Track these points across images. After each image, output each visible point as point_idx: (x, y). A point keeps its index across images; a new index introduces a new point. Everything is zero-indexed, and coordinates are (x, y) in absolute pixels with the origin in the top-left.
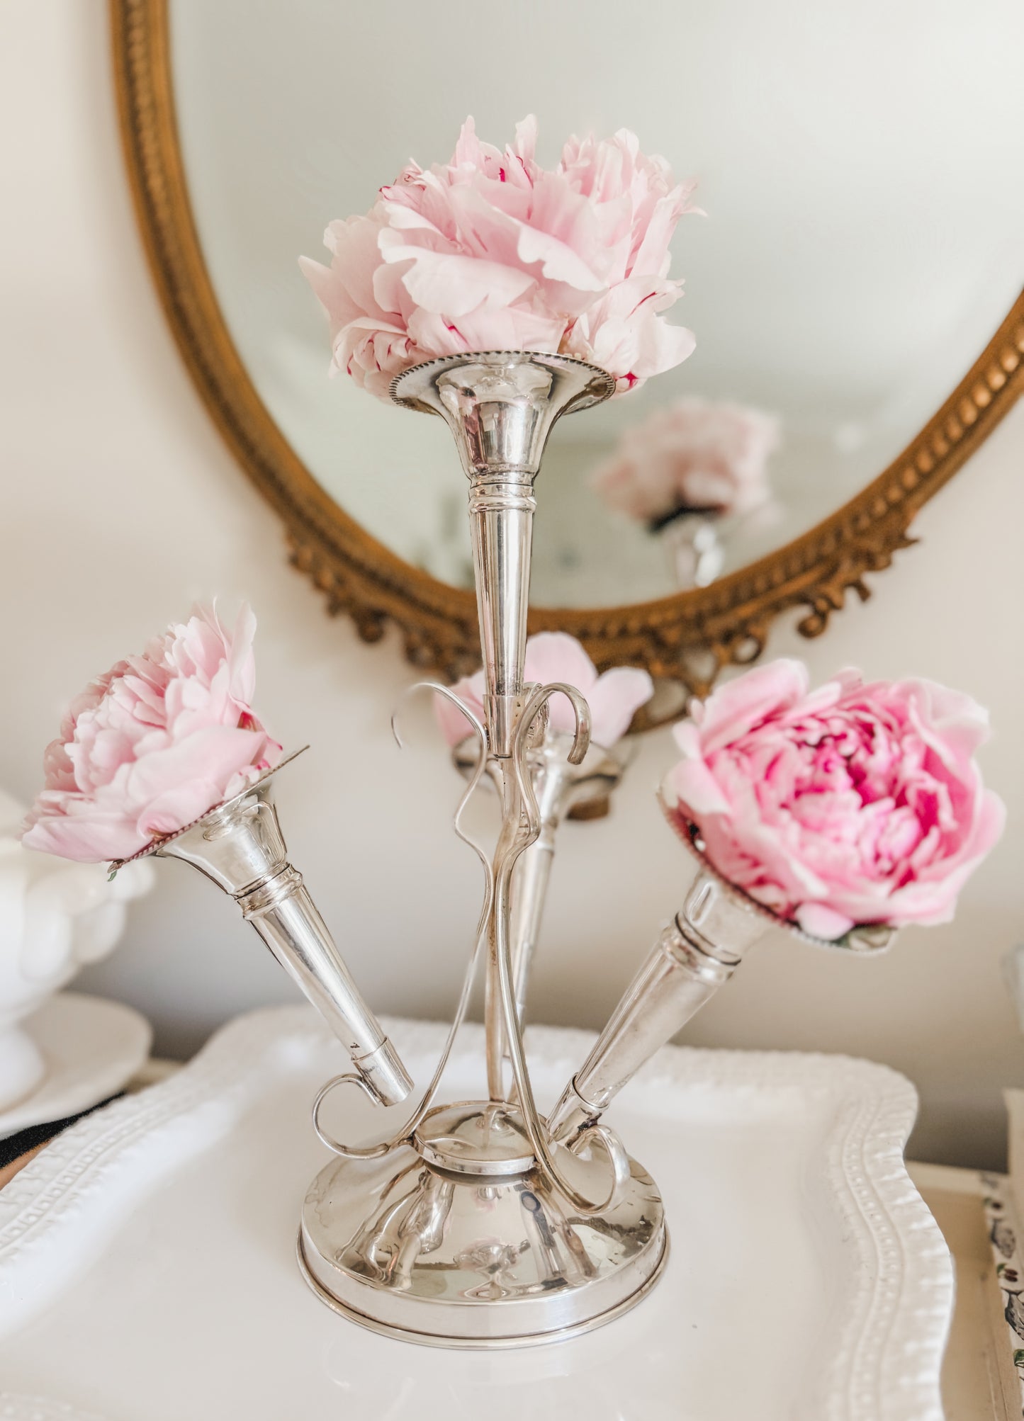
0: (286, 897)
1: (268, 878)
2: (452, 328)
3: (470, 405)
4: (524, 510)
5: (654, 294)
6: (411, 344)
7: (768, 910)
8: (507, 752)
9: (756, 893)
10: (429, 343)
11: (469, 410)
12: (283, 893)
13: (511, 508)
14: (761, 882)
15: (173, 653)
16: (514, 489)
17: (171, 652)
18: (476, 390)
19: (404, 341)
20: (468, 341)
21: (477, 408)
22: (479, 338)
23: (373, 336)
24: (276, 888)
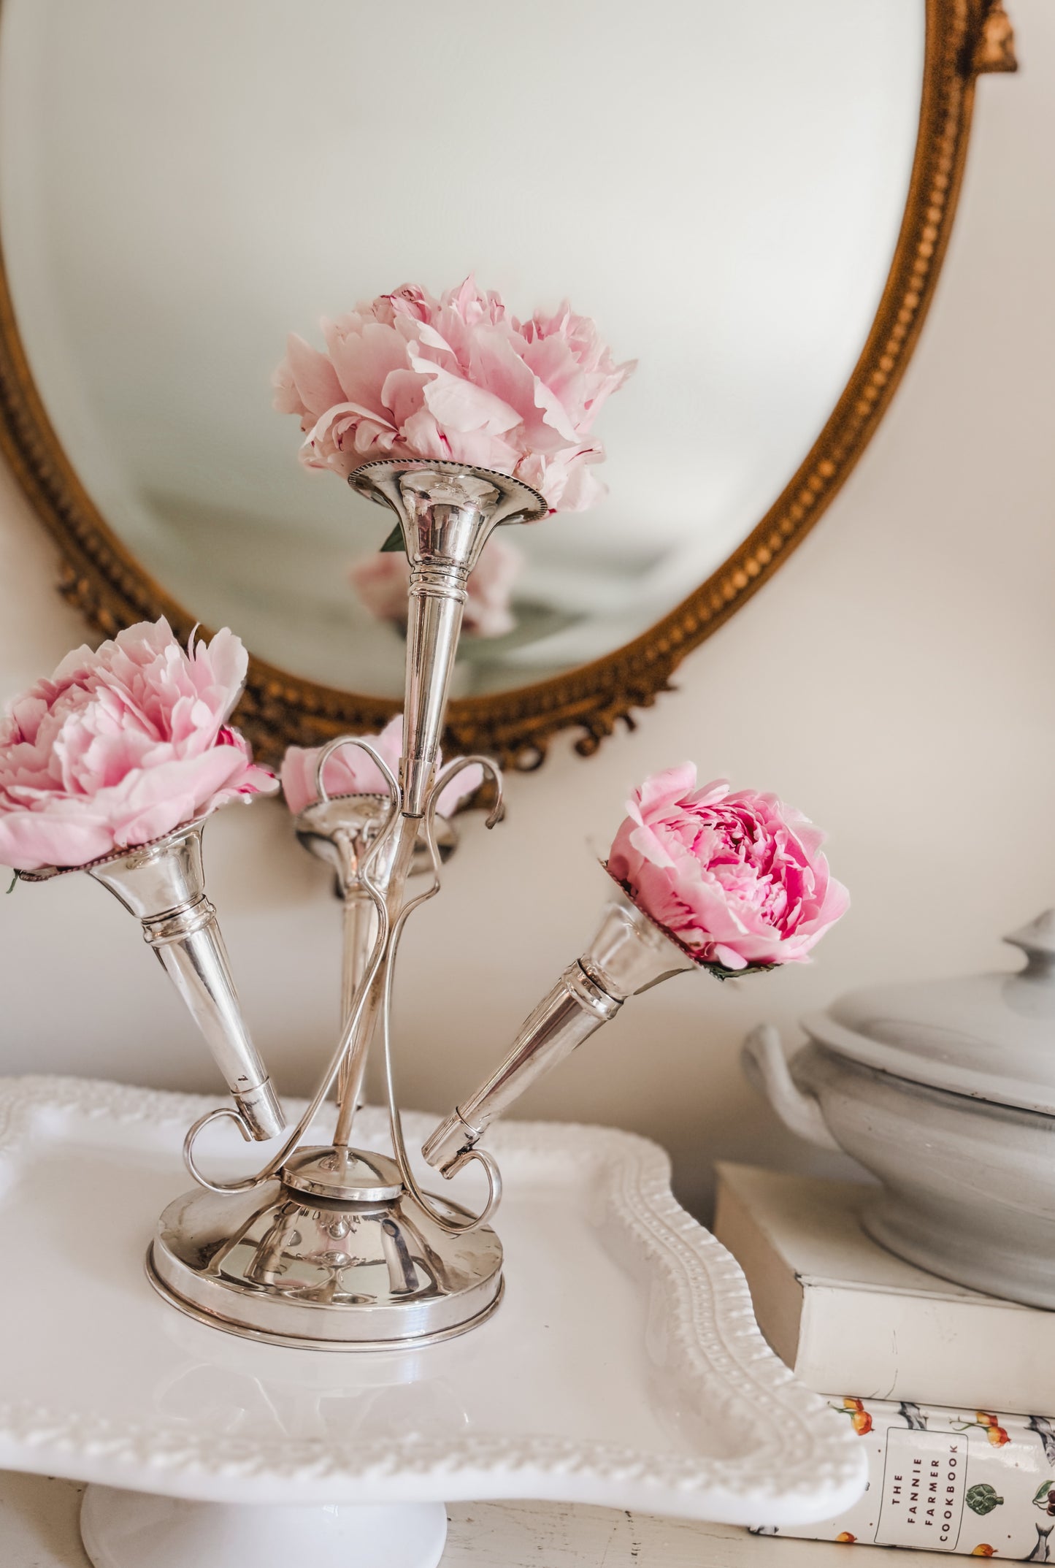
0: (200, 929)
1: (187, 907)
2: (443, 437)
3: (426, 505)
4: (459, 600)
5: (591, 450)
6: (398, 440)
7: (685, 947)
8: (418, 812)
9: (682, 935)
10: (419, 444)
11: (424, 510)
12: (198, 923)
13: (449, 597)
14: (690, 926)
15: (168, 671)
16: (453, 581)
17: (165, 670)
18: (431, 493)
19: (393, 435)
20: (453, 452)
21: (432, 509)
22: (463, 452)
23: (359, 421)
24: (191, 918)
